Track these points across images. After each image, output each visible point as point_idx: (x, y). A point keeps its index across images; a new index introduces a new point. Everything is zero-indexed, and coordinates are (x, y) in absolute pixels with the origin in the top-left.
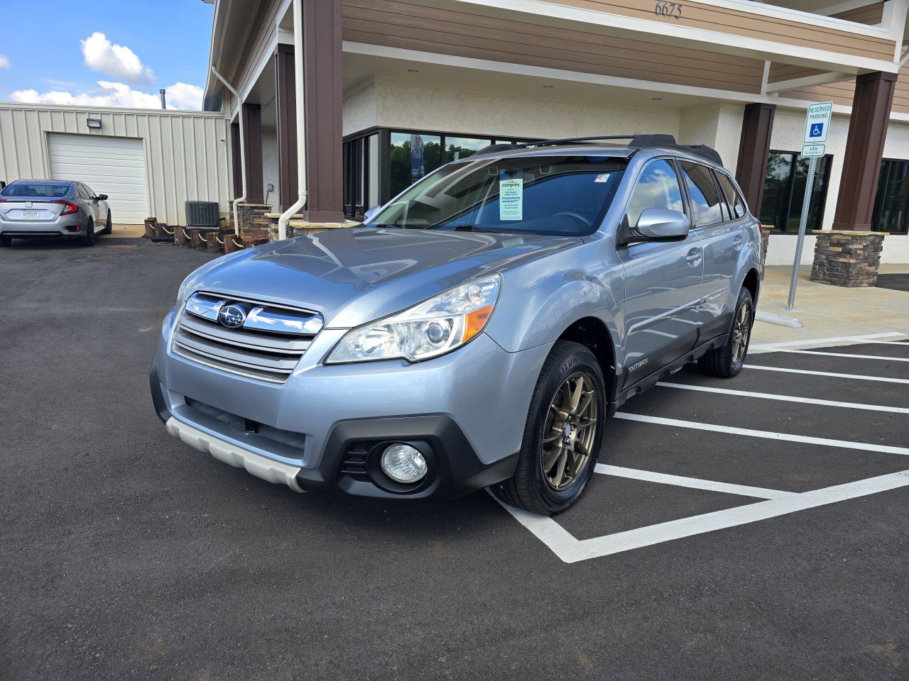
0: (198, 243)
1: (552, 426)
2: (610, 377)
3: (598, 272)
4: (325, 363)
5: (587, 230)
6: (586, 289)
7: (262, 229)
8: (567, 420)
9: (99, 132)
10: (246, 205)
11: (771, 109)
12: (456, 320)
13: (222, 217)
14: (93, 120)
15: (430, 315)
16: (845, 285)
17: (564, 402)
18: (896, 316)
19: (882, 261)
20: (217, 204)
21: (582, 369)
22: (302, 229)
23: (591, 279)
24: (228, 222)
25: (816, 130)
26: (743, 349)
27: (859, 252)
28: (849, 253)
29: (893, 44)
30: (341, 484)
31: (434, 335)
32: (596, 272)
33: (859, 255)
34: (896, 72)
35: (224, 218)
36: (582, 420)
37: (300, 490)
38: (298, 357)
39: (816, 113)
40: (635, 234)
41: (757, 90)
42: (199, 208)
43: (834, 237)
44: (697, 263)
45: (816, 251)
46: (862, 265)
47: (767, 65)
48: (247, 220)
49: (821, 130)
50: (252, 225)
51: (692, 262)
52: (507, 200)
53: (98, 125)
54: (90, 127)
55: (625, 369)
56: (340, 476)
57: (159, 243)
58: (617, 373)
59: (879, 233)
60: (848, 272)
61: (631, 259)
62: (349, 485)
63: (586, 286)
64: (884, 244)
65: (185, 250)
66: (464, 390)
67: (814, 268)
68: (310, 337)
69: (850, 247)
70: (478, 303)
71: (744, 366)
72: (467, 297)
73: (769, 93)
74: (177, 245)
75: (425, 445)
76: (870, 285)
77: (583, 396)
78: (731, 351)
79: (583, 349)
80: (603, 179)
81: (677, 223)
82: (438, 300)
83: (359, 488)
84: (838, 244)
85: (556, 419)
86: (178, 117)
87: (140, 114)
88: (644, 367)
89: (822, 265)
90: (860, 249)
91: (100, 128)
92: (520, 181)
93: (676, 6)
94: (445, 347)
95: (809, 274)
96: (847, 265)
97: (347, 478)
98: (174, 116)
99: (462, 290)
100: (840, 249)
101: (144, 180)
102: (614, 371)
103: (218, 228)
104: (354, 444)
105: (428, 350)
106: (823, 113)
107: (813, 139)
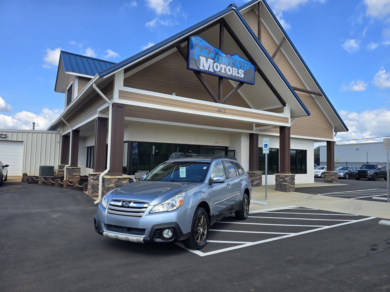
0: (50, 183)
1: (197, 227)
2: (209, 216)
3: (205, 191)
4: (150, 213)
5: (202, 181)
6: (203, 195)
7: (76, 177)
8: (200, 226)
9: (5, 139)
10: (70, 167)
11: (257, 135)
12: (177, 202)
13: (54, 172)
14: (3, 135)
15: (171, 202)
16: (285, 191)
17: (199, 222)
18: (297, 201)
19: (295, 183)
20: (53, 167)
21: (203, 214)
22: (109, 179)
23: (204, 193)
24: (57, 174)
26: (247, 211)
27: (288, 181)
28: (285, 181)
29: (288, 118)
30: (154, 240)
31: (173, 206)
32: (204, 191)
33: (288, 182)
34: (290, 126)
35: (55, 172)
36: (203, 227)
37: (144, 243)
38: (144, 212)
39: (265, 141)
40: (213, 182)
41: (252, 130)
42: (46, 169)
43: (280, 176)
44: (229, 188)
45: (276, 180)
46: (290, 185)
47: (254, 125)
48: (70, 173)
49: (267, 146)
50: (72, 175)
51: (228, 187)
52: (181, 172)
53: (5, 136)
54: (1, 137)
55: (213, 215)
56: (154, 237)
57: (31, 184)
58: (211, 215)
59: (293, 174)
60: (286, 187)
61: (213, 187)
62: (156, 239)
63: (203, 194)
64: (295, 178)
65: (44, 187)
66: (179, 217)
67: (276, 186)
68: (146, 208)
69: (285, 179)
70: (181, 199)
71: (248, 217)
72: (178, 197)
73: (256, 130)
74: (40, 184)
75: (172, 229)
76: (293, 191)
77: (203, 221)
78: (243, 212)
79: (203, 209)
80: (205, 168)
81: (222, 179)
82: (173, 198)
83: (158, 240)
84: (282, 178)
85: (198, 226)
86: (40, 133)
87: (24, 132)
88: (218, 214)
89: (278, 185)
90: (288, 180)
91: (6, 137)
92: (185, 168)
93: (224, 110)
94: (175, 208)
95: (275, 188)
96: (285, 185)
97: (155, 238)
98: (38, 132)
99: (177, 196)
100: (282, 180)
101: (22, 158)
102: (210, 215)
103: (53, 177)
104: (157, 230)
105: (171, 209)
106: (267, 141)
107: (265, 148)
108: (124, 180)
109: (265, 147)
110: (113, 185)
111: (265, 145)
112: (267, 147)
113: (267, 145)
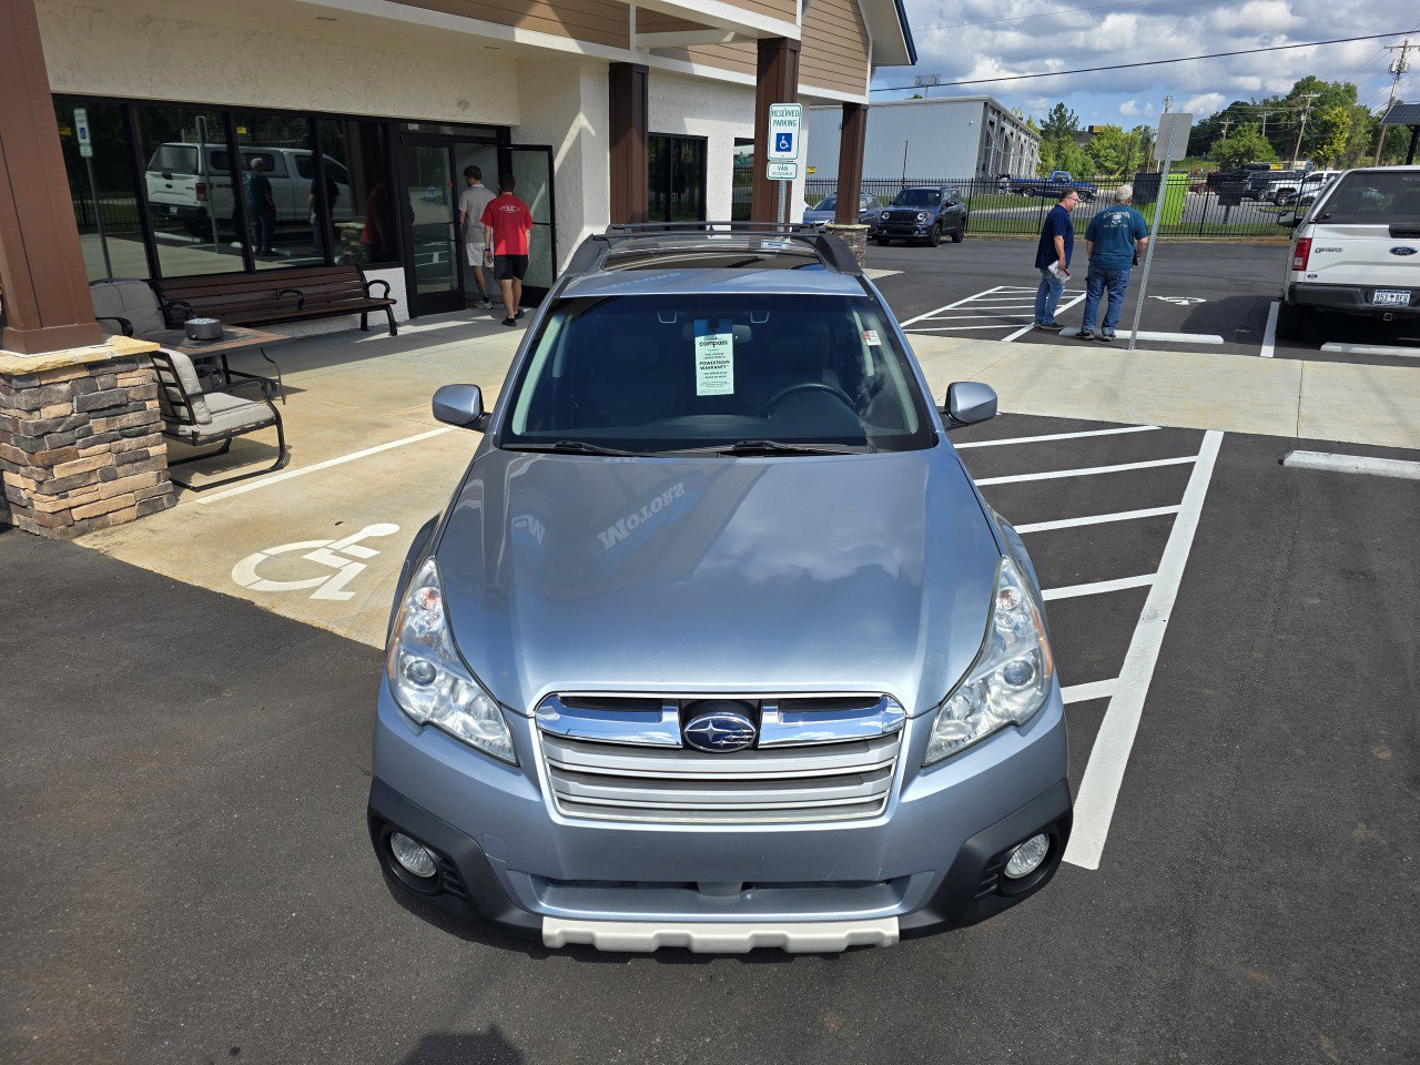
4: (923, 767)
11: (644, 73)
25: (783, 142)
30: (967, 915)
34: (799, 39)
39: (782, 118)
49: (790, 143)
52: (707, 365)
62: (975, 910)
68: (892, 736)
73: (638, 47)
94: (1038, 688)
97: (975, 903)
104: (994, 859)
106: (791, 118)
107: (780, 154)
108: (125, 367)
109: (778, 149)
110: (63, 409)
111: (779, 136)
112: (789, 150)
113: (788, 137)
